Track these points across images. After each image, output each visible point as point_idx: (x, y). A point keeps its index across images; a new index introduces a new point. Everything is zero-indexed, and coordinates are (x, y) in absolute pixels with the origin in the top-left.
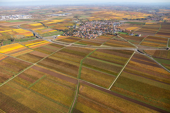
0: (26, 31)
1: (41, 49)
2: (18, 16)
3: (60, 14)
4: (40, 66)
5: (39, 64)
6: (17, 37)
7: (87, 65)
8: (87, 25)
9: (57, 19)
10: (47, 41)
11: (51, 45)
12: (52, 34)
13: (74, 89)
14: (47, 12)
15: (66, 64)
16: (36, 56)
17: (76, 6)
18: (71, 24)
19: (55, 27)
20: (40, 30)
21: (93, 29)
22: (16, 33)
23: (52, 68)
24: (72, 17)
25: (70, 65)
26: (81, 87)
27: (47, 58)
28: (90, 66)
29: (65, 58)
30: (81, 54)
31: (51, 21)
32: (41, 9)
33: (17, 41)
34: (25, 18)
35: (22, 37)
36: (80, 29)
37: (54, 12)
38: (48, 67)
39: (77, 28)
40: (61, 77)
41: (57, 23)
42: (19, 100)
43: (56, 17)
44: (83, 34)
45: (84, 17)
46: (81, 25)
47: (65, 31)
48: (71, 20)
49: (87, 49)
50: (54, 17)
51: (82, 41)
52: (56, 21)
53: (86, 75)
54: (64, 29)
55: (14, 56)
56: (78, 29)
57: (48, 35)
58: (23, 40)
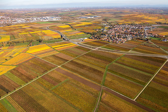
0: (54, 33)
1: (66, 51)
2: (48, 17)
3: (89, 16)
4: (64, 69)
5: (63, 66)
6: (45, 38)
7: (113, 72)
8: (116, 28)
9: (85, 21)
11: (77, 47)
12: (79, 37)
13: (96, 96)
14: (76, 14)
15: (90, 68)
16: (61, 58)
17: (106, 8)
18: (100, 27)
19: (83, 29)
20: (67, 32)
21: (122, 33)
22: (44, 34)
23: (76, 71)
24: (101, 20)
25: (95, 70)
26: (104, 94)
27: (72, 61)
28: (116, 73)
29: (91, 63)
30: (107, 59)
31: (78, 24)
32: (71, 11)
33: (45, 42)
34: (54, 19)
35: (50, 38)
36: (109, 33)
37: (83, 14)
38: (72, 70)
39: (105, 31)
40: (84, 82)
41: (85, 26)
42: (40, 102)
43: (85, 19)
44: (111, 38)
45: (113, 20)
46: (109, 28)
47: (93, 34)
48: (100, 22)
50: (82, 20)
51: (109, 46)
52: (84, 24)
53: (111, 82)
54: (91, 31)
55: (41, 57)
56: (106, 33)
57: (75, 37)
58: (51, 41)
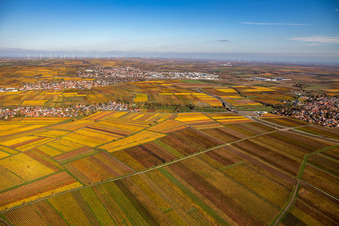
0: (211, 98)
1: (237, 125)
2: (197, 74)
3: (268, 77)
4: (236, 149)
5: (234, 145)
6: (196, 103)
7: (317, 165)
8: (321, 102)
9: (262, 86)
10: (246, 118)
11: (252, 124)
12: (253, 108)
13: (290, 190)
14: (243, 72)
15: (278, 154)
16: (229, 135)
17: (299, 65)
18: (289, 98)
20: (233, 99)
21: (334, 111)
22: (196, 99)
23: (254, 154)
24: (290, 85)
25: (284, 157)
26: (303, 190)
27: (247, 140)
28: (322, 167)
29: (278, 147)
30: (308, 148)
31: (250, 88)
32: (234, 66)
33: (199, 110)
34: (208, 78)
35: (206, 105)
36: (307, 108)
37: (255, 73)
38: (248, 152)
39: (299, 104)
40: (268, 169)
41: (261, 93)
43: (260, 82)
44: (311, 116)
45: (316, 88)
46: (308, 101)
47: (278, 107)
48: (289, 90)
49: (318, 142)
50: (255, 82)
51: (309, 128)
52: (259, 89)
53: (313, 177)
54: (275, 103)
56: (302, 108)
57: (246, 108)
58: (207, 110)
